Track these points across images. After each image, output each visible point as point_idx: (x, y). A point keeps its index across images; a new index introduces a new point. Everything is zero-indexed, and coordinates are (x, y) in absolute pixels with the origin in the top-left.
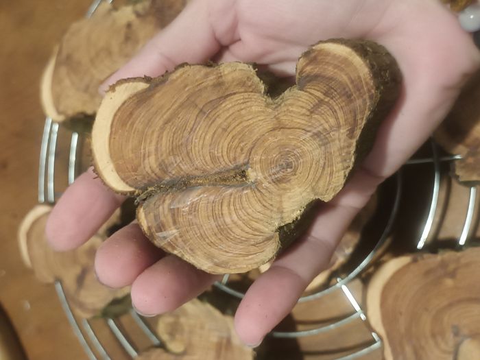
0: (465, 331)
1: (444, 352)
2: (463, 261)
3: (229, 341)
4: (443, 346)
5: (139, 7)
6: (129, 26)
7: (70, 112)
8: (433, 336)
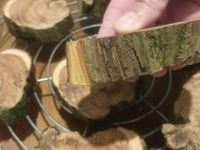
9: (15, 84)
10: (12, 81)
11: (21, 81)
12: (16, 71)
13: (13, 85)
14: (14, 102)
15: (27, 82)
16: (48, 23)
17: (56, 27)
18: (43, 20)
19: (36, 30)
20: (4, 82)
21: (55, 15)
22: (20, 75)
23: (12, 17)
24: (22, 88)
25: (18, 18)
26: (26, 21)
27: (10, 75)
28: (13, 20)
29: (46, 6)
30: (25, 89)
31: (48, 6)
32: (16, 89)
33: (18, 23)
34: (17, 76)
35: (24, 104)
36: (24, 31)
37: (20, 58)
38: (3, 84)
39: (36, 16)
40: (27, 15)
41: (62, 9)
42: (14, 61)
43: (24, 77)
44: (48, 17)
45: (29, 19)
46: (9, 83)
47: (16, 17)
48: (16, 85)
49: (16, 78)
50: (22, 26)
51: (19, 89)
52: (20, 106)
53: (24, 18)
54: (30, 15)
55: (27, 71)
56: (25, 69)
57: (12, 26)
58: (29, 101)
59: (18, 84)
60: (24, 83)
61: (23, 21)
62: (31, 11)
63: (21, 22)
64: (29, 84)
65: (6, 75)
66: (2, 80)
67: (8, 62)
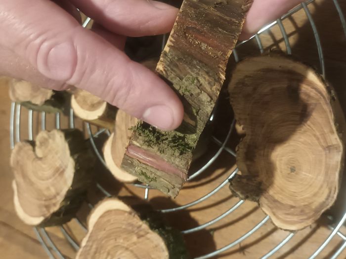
9: (139, 237)
10: (135, 239)
11: (140, 227)
12: (124, 227)
13: (141, 240)
14: (163, 251)
15: (144, 221)
16: (66, 167)
17: (76, 156)
18: (60, 172)
19: (72, 186)
20: (131, 248)
21: (57, 153)
22: (131, 225)
23: (43, 215)
24: (150, 231)
25: (48, 207)
26: (55, 197)
27: (124, 236)
28: (48, 215)
29: (39, 162)
30: (152, 227)
31: (40, 159)
32: (148, 239)
33: (55, 209)
34: (130, 228)
35: (172, 239)
36: (69, 203)
37: (108, 212)
38: (132, 251)
39: (50, 181)
40: (46, 193)
41: (51, 141)
42: (109, 221)
43: (137, 221)
44: (58, 164)
45: (53, 191)
46: (135, 244)
47: (44, 209)
48: (142, 236)
49: (133, 232)
50: (61, 204)
51: (149, 236)
52: (171, 246)
53: (49, 199)
54: (48, 189)
55: (130, 213)
56: (126, 214)
57: (57, 218)
58: (170, 228)
59: (142, 233)
60: (144, 226)
61: (54, 201)
62: (42, 185)
63: (54, 205)
64: (148, 219)
65: (122, 241)
66: (127, 249)
67: (107, 229)
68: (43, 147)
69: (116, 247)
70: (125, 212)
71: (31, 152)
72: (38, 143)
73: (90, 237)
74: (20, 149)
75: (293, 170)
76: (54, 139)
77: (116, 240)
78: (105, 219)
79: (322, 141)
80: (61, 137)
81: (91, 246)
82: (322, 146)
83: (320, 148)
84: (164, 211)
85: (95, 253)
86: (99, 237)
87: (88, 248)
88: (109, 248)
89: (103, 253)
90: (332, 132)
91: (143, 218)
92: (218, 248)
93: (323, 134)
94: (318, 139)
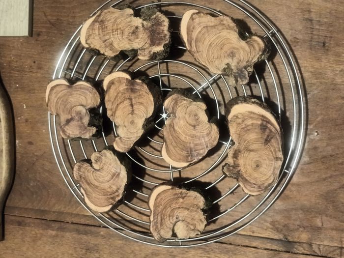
0: (180, 218)
1: (171, 223)
2: (188, 195)
3: (119, 175)
4: (171, 221)
5: (145, 23)
6: (137, 28)
7: (92, 46)
8: (169, 216)
9: (183, 198)
10: (181, 200)
11: (181, 193)
12: (172, 198)
15: (182, 189)
19: (127, 182)
21: (110, 164)
22: (176, 194)
23: (111, 204)
24: (188, 192)
25: (113, 198)
26: (117, 191)
27: (175, 202)
28: (114, 203)
29: (98, 172)
31: (98, 170)
32: (189, 196)
34: (176, 196)
37: (159, 195)
38: (182, 207)
39: (111, 182)
40: (110, 190)
41: (103, 158)
42: (162, 199)
43: (178, 190)
44: (113, 171)
45: (114, 188)
46: (182, 203)
47: (111, 200)
49: (179, 197)
53: (113, 193)
54: (110, 187)
55: (172, 189)
59: (184, 195)
60: (184, 191)
61: (117, 194)
62: (105, 186)
63: (118, 196)
64: (183, 187)
65: (174, 205)
66: (179, 208)
67: (162, 204)
68: (98, 163)
69: (173, 210)
70: (170, 189)
71: (90, 168)
72: (93, 161)
73: (154, 214)
74: (80, 167)
75: (257, 166)
76: (106, 156)
77: (170, 207)
78: (159, 199)
79: (274, 154)
80: (110, 154)
81: (157, 218)
82: (274, 157)
83: (273, 158)
84: (186, 182)
85: (161, 220)
86: (160, 211)
87: (156, 220)
88: (168, 213)
89: (166, 218)
90: (280, 151)
91: (180, 188)
92: (222, 195)
93: (275, 151)
94: (272, 153)
